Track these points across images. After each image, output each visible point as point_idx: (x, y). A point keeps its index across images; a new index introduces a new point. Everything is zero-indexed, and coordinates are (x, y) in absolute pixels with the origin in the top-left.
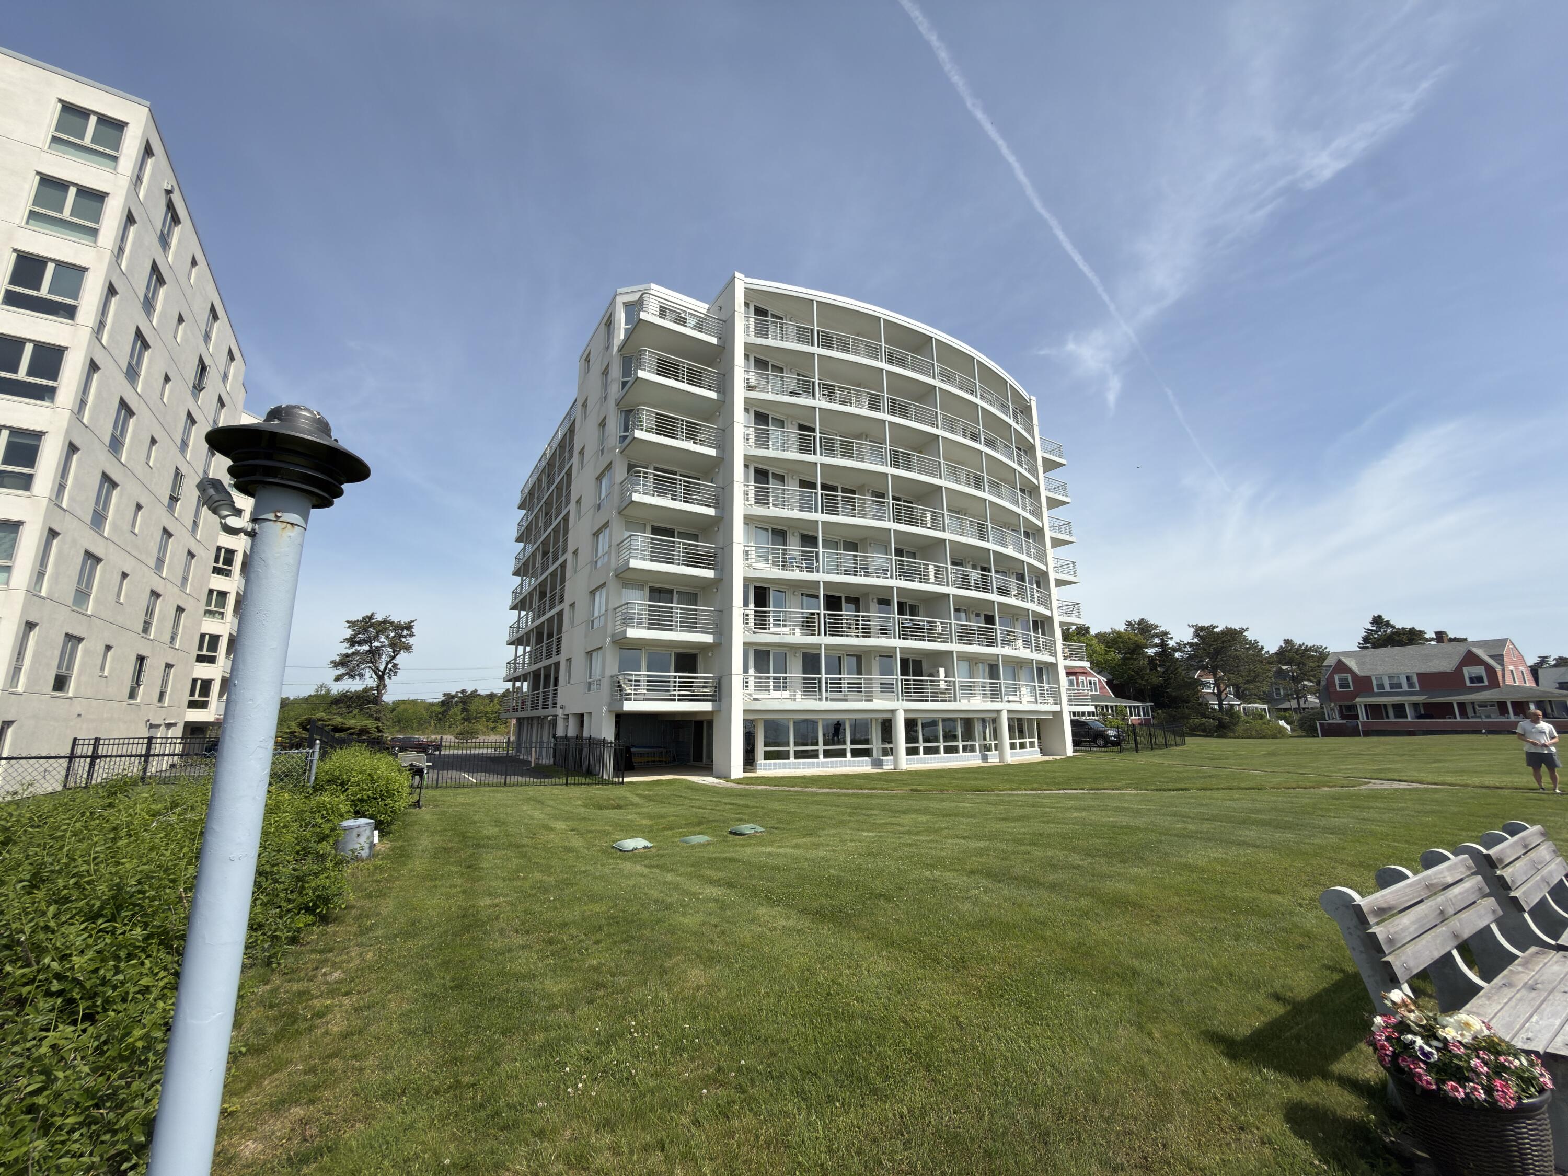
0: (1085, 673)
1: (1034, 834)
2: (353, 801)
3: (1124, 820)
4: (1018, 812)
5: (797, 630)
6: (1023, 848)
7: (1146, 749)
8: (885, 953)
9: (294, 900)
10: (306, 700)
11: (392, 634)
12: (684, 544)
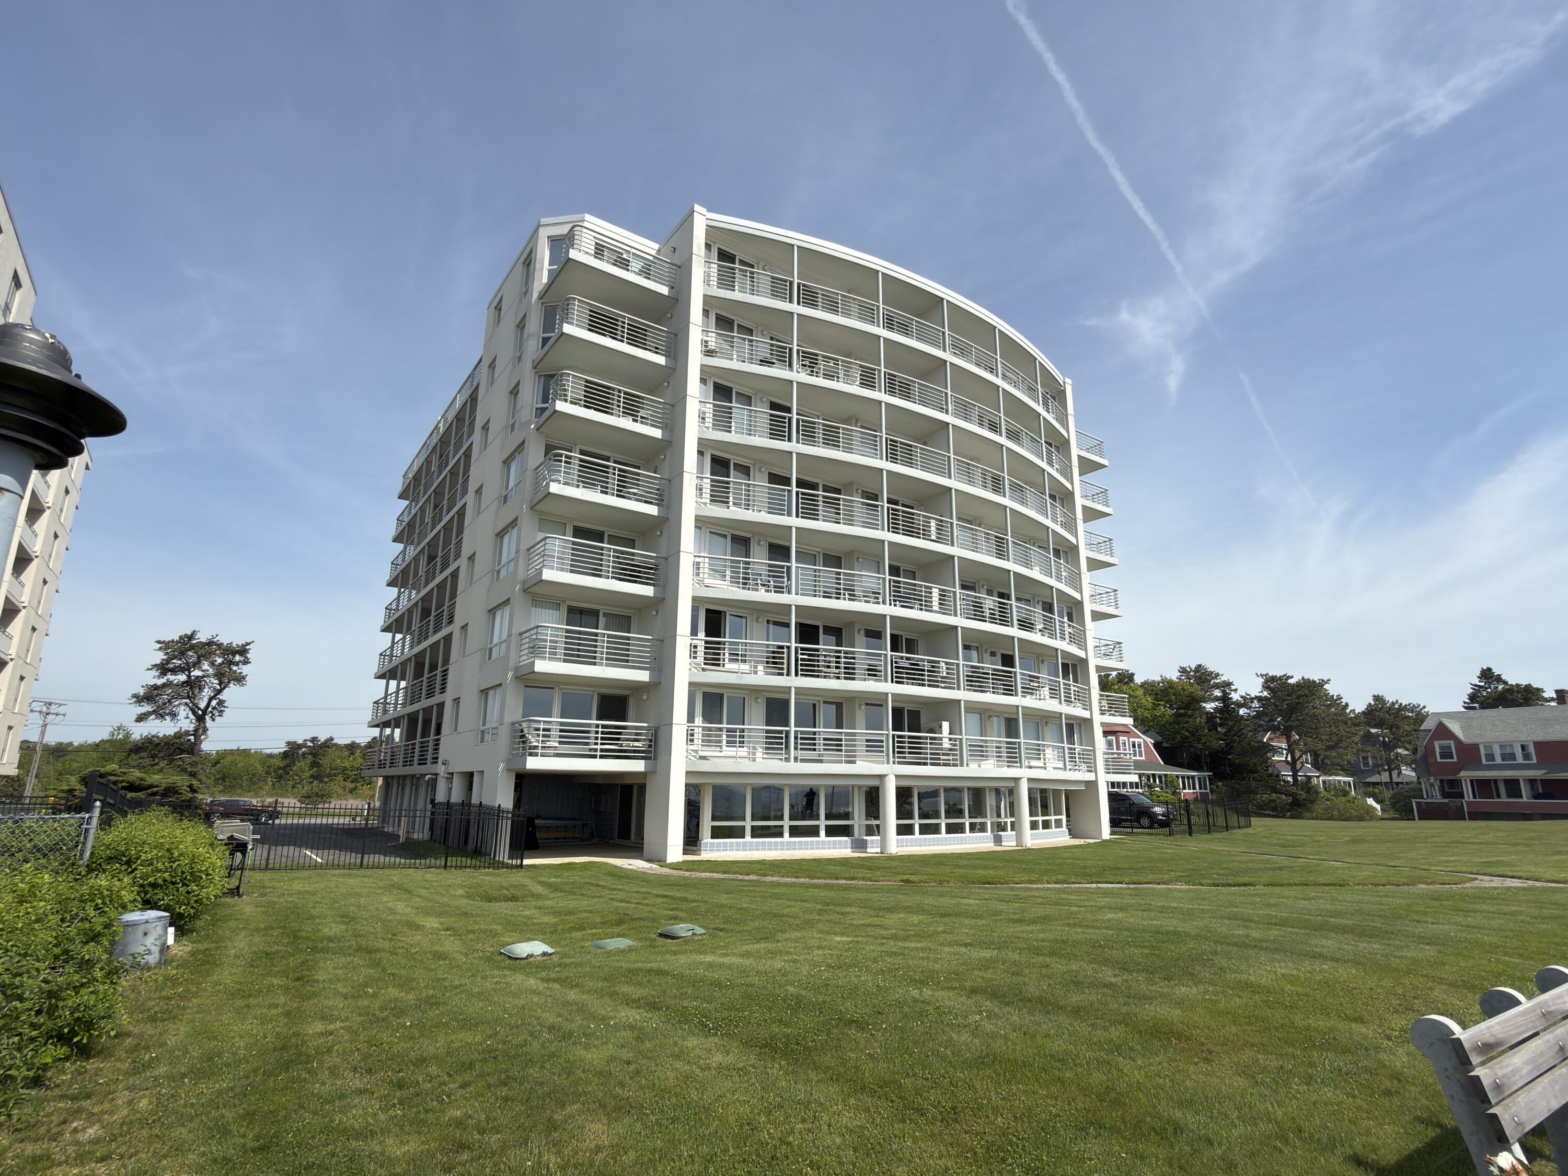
0: (1127, 733)
1: (1056, 941)
2: (141, 886)
3: (1170, 924)
4: (1038, 911)
5: (760, 668)
6: (1041, 959)
7: (1203, 832)
8: (852, 1101)
9: (40, 1026)
10: (96, 746)
11: (219, 660)
12: (615, 551)
